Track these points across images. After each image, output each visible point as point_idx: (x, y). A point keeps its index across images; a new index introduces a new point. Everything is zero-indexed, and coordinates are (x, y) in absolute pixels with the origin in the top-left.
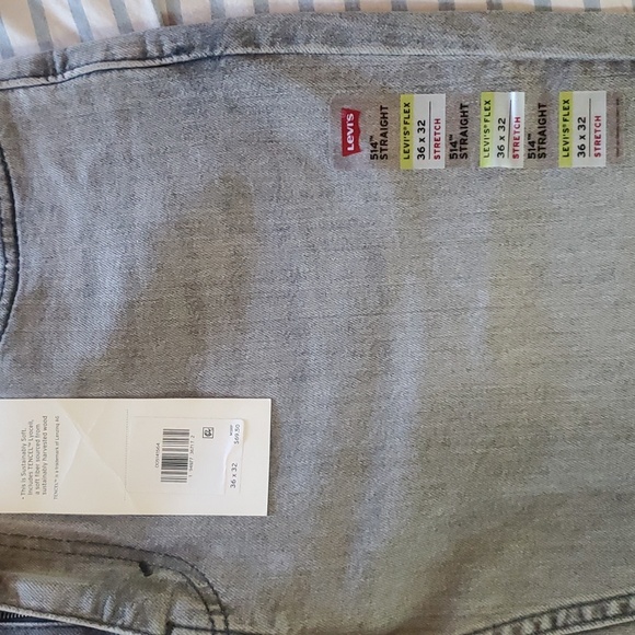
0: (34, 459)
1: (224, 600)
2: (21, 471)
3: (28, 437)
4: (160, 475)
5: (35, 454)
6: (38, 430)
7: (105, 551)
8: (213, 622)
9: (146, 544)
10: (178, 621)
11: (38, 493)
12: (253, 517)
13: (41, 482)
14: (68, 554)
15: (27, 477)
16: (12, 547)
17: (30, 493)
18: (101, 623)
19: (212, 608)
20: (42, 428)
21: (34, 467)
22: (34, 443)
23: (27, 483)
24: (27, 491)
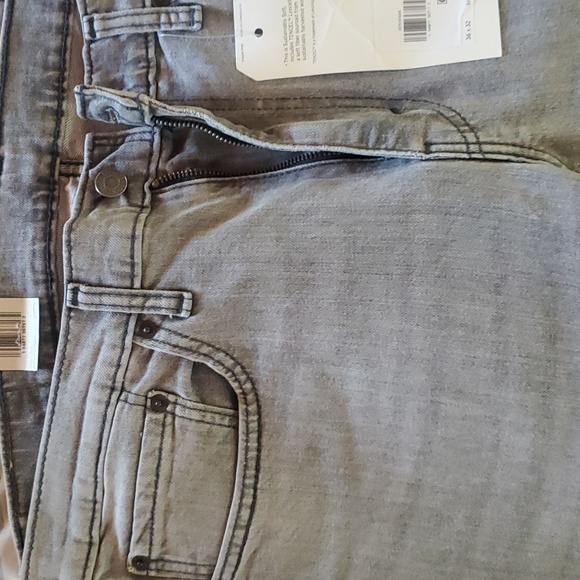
0: (294, 31)
1: (472, 123)
2: (284, 42)
3: (288, 13)
4: (403, 37)
5: (294, 26)
6: (296, 7)
7: (359, 103)
8: (465, 137)
9: (395, 93)
10: (434, 140)
11: (299, 60)
12: (489, 59)
13: (301, 50)
14: (327, 107)
15: (289, 47)
16: (277, 109)
17: (292, 60)
18: (367, 149)
19: (462, 129)
20: (299, 5)
21: (295, 37)
22: (293, 18)
23: (289, 51)
24: (289, 57)
